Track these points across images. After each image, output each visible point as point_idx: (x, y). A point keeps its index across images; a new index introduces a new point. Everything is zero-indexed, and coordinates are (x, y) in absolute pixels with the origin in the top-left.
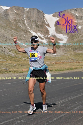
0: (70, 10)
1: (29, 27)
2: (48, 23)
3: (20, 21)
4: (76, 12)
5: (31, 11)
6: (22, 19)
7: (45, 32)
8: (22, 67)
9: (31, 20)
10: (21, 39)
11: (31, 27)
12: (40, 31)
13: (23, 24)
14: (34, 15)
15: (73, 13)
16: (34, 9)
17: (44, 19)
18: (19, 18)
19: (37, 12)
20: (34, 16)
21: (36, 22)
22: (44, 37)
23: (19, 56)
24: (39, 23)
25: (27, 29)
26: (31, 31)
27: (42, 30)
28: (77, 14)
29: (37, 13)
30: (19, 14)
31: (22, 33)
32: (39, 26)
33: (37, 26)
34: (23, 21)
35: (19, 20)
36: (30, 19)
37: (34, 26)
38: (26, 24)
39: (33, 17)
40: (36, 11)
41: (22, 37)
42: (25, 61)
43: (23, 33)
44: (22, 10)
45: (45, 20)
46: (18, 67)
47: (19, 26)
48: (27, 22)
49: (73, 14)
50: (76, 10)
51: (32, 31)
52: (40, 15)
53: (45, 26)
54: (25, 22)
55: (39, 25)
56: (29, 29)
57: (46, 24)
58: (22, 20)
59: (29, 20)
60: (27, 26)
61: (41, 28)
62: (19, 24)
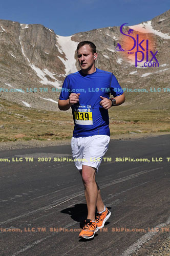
0: (103, 30)
1: (28, 59)
3: (11, 47)
4: (113, 33)
5: (32, 30)
7: (57, 69)
8: (15, 131)
9: (32, 46)
10: (13, 80)
11: (32, 58)
12: (48, 65)
13: (18, 52)
15: (108, 35)
16: (37, 26)
17: (56, 45)
18: (10, 41)
20: (38, 39)
21: (42, 49)
22: (55, 76)
23: (9, 110)
25: (25, 62)
26: (31, 66)
27: (51, 63)
28: (114, 38)
29: (43, 33)
30: (9, 34)
31: (15, 69)
32: (47, 58)
33: (43, 58)
34: (18, 47)
35: (10, 45)
37: (37, 57)
38: (23, 52)
39: (36, 40)
40: (42, 29)
41: (16, 77)
42: (20, 119)
43: (17, 69)
44: (15, 27)
45: (58, 47)
46: (8, 130)
47: (11, 56)
48: (25, 50)
49: (108, 37)
50: (112, 30)
51: (33, 66)
52: (49, 38)
53: (57, 57)
54: (22, 49)
55: (46, 55)
57: (60, 53)
58: (15, 44)
59: (29, 46)
60: (25, 56)
61: (50, 61)
62: (10, 52)
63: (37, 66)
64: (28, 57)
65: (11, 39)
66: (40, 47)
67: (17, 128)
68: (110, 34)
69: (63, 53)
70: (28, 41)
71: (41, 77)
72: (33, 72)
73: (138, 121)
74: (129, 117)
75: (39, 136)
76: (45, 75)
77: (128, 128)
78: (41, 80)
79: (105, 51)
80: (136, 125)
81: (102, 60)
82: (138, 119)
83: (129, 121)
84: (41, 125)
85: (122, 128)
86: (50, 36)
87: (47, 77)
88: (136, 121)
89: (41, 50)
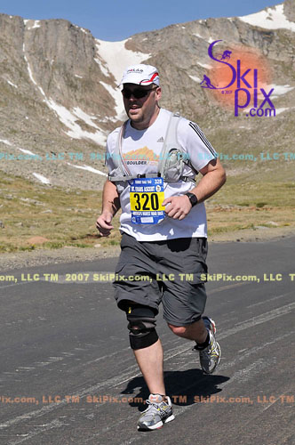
0: (188, 26)
1: (41, 89)
2: (108, 73)
3: (7, 67)
4: (207, 31)
5: (46, 31)
6: (17, 60)
7: (99, 106)
9: (47, 63)
10: (14, 132)
11: (49, 87)
12: (81, 100)
13: (21, 75)
14: (60, 45)
15: (198, 35)
16: (57, 22)
17: (96, 60)
18: (5, 54)
19: (69, 33)
20: (60, 48)
22: (95, 121)
23: (8, 192)
24: (78, 75)
25: (35, 94)
26: (48, 103)
27: (88, 96)
28: (210, 41)
29: (70, 37)
30: (2, 40)
31: (17, 110)
32: (79, 85)
33: (71, 85)
34: (20, 65)
35: (5, 63)
36: (44, 60)
37: (60, 85)
38: (31, 75)
39: (57, 50)
40: (67, 28)
41: (19, 125)
42: (31, 209)
43: (20, 110)
44: (13, 28)
45: (100, 63)
46: (11, 230)
47: (7, 83)
48: (34, 71)
49: (199, 39)
50: (206, 25)
51: (52, 102)
52: (81, 45)
53: (98, 83)
54: (29, 68)
55: (76, 79)
56: (44, 94)
57: (104, 75)
58: (14, 61)
59: (43, 64)
60: (35, 83)
61: (86, 91)
62: (5, 76)
63: (59, 102)
64: (41, 85)
65: (5, 51)
66: (64, 65)
67: (28, 227)
68: (202, 33)
69: (110, 74)
70: (40, 53)
71: (68, 125)
72: (52, 114)
73: (264, 204)
74: (246, 198)
75: (74, 239)
76: (76, 119)
77: (248, 218)
78: (68, 129)
79: (192, 67)
80: (262, 212)
81: (188, 87)
82: (263, 201)
83: (247, 205)
84: (74, 219)
85: (236, 219)
86: (84, 42)
87: (80, 123)
88: (261, 205)
89: (67, 69)
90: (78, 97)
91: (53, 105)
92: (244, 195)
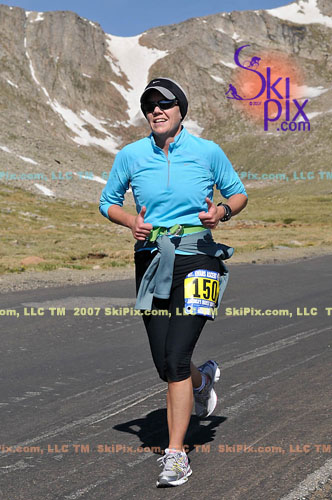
0: (209, 20)
1: (44, 89)
2: (120, 72)
3: (7, 64)
4: (231, 26)
5: (51, 24)
6: (18, 57)
7: (110, 109)
8: (20, 250)
9: (52, 60)
10: (14, 137)
11: (54, 87)
12: (89, 103)
13: (22, 74)
14: (66, 41)
15: (221, 30)
16: (63, 15)
17: (107, 57)
18: (4, 50)
19: (76, 27)
20: (66, 44)
21: (75, 66)
22: (105, 126)
23: (7, 205)
24: (86, 74)
25: (38, 95)
26: (52, 105)
27: (97, 98)
28: (235, 36)
29: (77, 31)
30: (1, 34)
31: (17, 113)
32: (87, 84)
33: (79, 85)
34: (21, 63)
35: (4, 60)
36: (48, 57)
37: (65, 85)
38: (33, 74)
39: (62, 46)
40: (74, 21)
41: (19, 130)
42: (31, 224)
43: (20, 113)
44: (13, 19)
45: (111, 61)
46: (5, 249)
48: (37, 69)
49: (222, 34)
50: (230, 19)
51: (57, 104)
52: (89, 40)
53: (109, 83)
54: (31, 66)
55: (85, 79)
56: (47, 94)
57: (115, 75)
58: (15, 58)
59: (46, 61)
60: (38, 83)
61: (95, 91)
62: (5, 75)
63: (64, 104)
64: (45, 85)
65: (5, 47)
66: (71, 63)
67: (25, 245)
68: (226, 28)
69: (122, 73)
70: (44, 49)
71: (74, 130)
72: (57, 117)
73: (292, 220)
74: (273, 213)
75: (74, 259)
76: (84, 124)
77: (271, 236)
78: (75, 135)
79: (214, 66)
80: (289, 230)
81: (209, 88)
82: (291, 217)
83: (274, 221)
84: (77, 236)
85: (257, 238)
86: (93, 36)
87: (89, 128)
88: (288, 221)
89: (74, 68)
90: (86, 99)
91: (58, 108)
92: (270, 210)
